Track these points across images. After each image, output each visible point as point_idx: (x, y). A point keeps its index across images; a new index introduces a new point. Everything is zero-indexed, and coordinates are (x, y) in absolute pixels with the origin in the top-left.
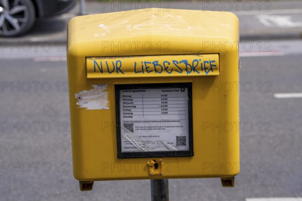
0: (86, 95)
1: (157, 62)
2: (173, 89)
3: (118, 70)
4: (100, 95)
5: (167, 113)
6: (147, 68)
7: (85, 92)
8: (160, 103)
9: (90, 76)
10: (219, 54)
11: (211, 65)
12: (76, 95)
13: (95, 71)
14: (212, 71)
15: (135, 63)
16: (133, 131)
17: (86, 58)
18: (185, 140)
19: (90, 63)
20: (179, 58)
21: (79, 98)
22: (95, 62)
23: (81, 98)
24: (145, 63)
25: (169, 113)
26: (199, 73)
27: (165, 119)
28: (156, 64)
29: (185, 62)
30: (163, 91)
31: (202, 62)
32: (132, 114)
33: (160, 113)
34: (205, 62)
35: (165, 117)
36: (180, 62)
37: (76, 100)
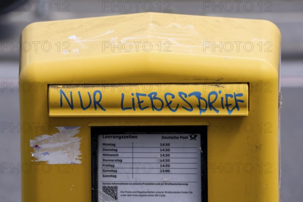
0: (46, 141)
1: (155, 94)
2: (178, 135)
3: (97, 105)
4: (69, 142)
5: (168, 171)
6: (140, 102)
7: (46, 137)
8: (158, 155)
9: (53, 113)
10: (248, 83)
11: (236, 101)
12: (31, 141)
13: (61, 106)
14: (238, 109)
15: (123, 95)
16: (116, 198)
19: (55, 93)
20: (188, 89)
21: (36, 146)
22: (62, 92)
23: (39, 146)
24: (138, 95)
25: (172, 171)
26: (217, 111)
27: (165, 180)
28: (153, 96)
29: (198, 95)
30: (163, 138)
31: (223, 95)
32: (116, 171)
33: (158, 171)
34: (227, 96)
35: (166, 178)
36: (190, 95)
37: (31, 150)
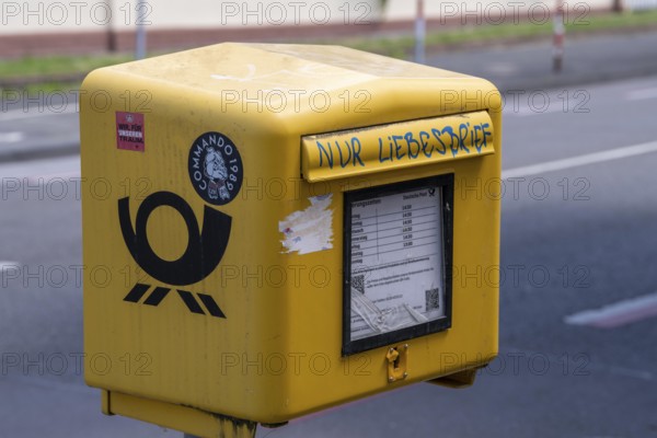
0: (298, 221)
1: (410, 134)
2: (418, 192)
3: (356, 158)
4: (321, 219)
5: (411, 244)
6: (398, 148)
7: (298, 214)
8: (400, 224)
9: (314, 176)
10: (487, 110)
11: (485, 133)
12: (281, 224)
13: (321, 165)
15: (380, 140)
16: (363, 292)
17: (302, 136)
18: (437, 296)
19: (311, 145)
20: (439, 123)
21: (288, 230)
22: (319, 145)
23: (292, 229)
24: (395, 138)
25: (415, 243)
26: (468, 150)
27: (409, 256)
28: (409, 137)
29: (448, 129)
30: (406, 198)
31: (471, 128)
32: (361, 254)
33: (401, 245)
34: (476, 128)
35: (410, 253)
36: (443, 132)
37: (281, 236)
